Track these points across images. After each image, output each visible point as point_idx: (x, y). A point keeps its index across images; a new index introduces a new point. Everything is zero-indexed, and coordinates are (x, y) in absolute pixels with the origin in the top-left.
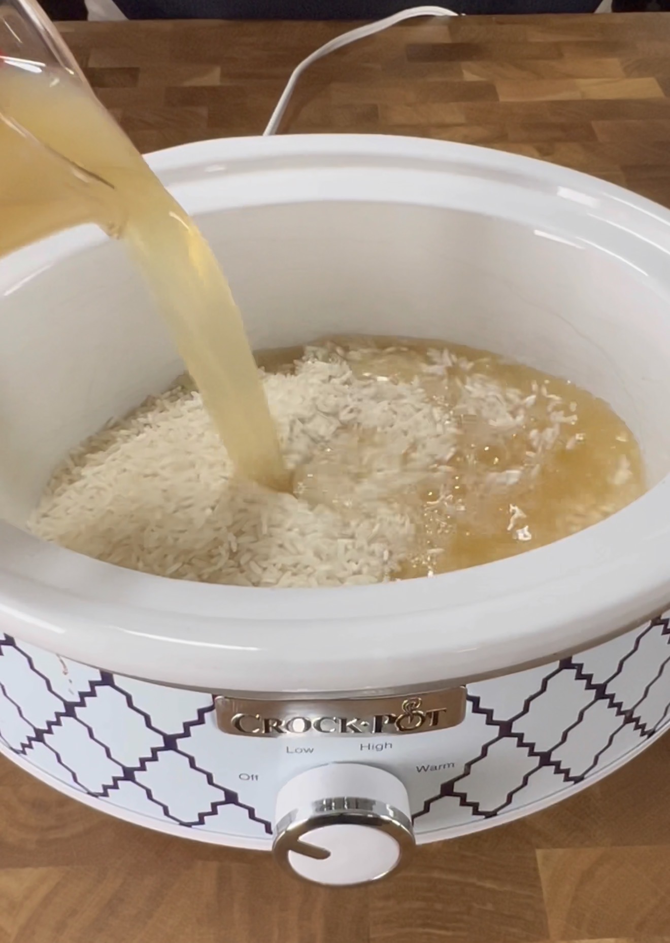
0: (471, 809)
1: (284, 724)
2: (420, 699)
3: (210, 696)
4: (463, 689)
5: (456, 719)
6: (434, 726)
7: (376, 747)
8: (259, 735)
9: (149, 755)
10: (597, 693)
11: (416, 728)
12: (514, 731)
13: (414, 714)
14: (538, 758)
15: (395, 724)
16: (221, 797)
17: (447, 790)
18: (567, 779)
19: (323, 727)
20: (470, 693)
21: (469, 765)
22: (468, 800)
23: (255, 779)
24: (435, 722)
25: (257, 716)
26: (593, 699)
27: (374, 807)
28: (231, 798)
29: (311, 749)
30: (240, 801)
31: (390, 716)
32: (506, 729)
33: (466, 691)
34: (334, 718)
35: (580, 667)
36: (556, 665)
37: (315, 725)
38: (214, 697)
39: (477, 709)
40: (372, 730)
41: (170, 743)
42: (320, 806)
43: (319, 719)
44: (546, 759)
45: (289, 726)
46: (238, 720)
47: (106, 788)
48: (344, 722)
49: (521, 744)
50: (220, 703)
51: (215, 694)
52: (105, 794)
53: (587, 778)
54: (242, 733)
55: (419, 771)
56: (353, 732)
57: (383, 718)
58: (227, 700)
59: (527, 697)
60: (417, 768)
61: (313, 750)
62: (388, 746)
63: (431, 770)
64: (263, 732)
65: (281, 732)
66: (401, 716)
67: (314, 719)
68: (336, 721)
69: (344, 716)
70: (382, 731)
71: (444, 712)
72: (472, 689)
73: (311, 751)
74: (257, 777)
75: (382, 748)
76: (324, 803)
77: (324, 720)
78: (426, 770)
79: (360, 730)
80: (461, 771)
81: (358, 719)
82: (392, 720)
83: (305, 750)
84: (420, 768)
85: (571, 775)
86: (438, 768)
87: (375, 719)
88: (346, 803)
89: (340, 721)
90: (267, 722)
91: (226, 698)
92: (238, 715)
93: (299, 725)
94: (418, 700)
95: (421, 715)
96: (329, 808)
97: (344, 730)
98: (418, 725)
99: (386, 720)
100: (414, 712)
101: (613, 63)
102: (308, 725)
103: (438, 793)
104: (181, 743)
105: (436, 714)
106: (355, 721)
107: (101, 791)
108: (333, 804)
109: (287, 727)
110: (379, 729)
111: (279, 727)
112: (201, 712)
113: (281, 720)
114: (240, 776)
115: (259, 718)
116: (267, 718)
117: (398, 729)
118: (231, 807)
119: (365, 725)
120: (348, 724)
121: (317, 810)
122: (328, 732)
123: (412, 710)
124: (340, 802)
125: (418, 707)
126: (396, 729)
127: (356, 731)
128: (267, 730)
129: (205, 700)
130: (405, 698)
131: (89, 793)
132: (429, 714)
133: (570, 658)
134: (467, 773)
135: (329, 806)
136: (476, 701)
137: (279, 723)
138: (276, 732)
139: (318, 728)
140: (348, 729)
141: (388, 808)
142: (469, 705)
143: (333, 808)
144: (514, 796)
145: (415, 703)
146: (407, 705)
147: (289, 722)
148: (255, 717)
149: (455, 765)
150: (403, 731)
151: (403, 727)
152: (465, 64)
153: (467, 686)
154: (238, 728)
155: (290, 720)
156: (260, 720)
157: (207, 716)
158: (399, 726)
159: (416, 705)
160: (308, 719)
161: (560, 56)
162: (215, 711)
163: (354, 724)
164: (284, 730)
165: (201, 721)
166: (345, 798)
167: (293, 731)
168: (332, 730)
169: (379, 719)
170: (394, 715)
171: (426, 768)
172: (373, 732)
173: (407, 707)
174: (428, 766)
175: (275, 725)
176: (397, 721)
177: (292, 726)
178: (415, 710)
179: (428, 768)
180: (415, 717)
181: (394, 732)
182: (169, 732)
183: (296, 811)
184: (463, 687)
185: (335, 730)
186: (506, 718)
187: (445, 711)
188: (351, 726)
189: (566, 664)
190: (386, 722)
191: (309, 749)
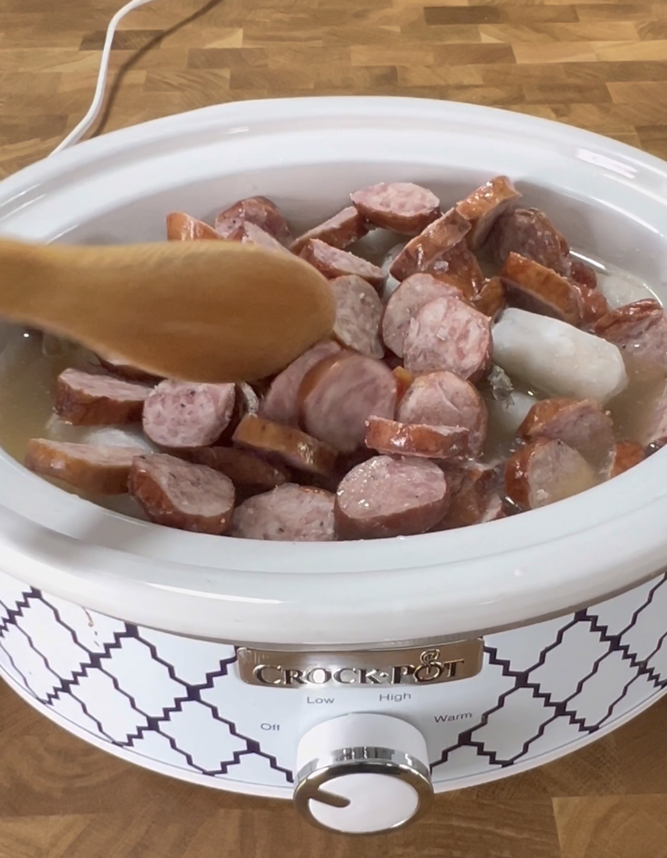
0: (488, 758)
1: (304, 674)
2: (438, 650)
3: (232, 648)
4: (479, 641)
5: (473, 670)
6: (453, 678)
7: (395, 698)
8: (280, 686)
9: (173, 705)
10: (612, 644)
11: (434, 679)
12: (530, 681)
13: (432, 665)
14: (554, 708)
15: (414, 675)
16: (243, 746)
17: (465, 739)
18: (582, 728)
19: (343, 678)
20: (486, 645)
21: (486, 716)
22: (485, 749)
23: (276, 728)
24: (453, 674)
25: (279, 667)
26: (607, 650)
27: (392, 755)
28: (253, 747)
29: (331, 700)
30: (262, 750)
31: (409, 668)
32: (522, 680)
33: (483, 642)
34: (354, 669)
35: (595, 619)
36: (571, 617)
37: (336, 677)
38: (236, 648)
39: (493, 661)
40: (391, 680)
41: (193, 693)
42: (340, 755)
43: (339, 670)
44: (561, 709)
45: (310, 677)
46: (259, 671)
47: (130, 737)
48: (364, 673)
49: (537, 695)
50: (241, 654)
51: (237, 645)
52: (130, 744)
53: (602, 727)
54: (264, 684)
55: (437, 721)
56: (372, 682)
57: (402, 670)
58: (249, 651)
59: (543, 649)
60: (435, 717)
61: (333, 700)
62: (407, 697)
63: (449, 720)
64: (285, 683)
65: (301, 682)
66: (420, 667)
67: (334, 669)
68: (355, 672)
69: (363, 668)
70: (401, 682)
71: (461, 663)
72: (489, 641)
73: (332, 702)
74: (278, 726)
75: (401, 699)
76: (345, 751)
77: (345, 671)
78: (444, 720)
79: (379, 681)
80: (479, 721)
81: (378, 670)
82: (411, 671)
83: (325, 700)
84: (438, 718)
85: (586, 725)
86: (455, 718)
87: (394, 669)
88: (365, 751)
89: (360, 672)
90: (288, 673)
91: (248, 649)
92: (260, 667)
93: (319, 676)
94: (435, 651)
95: (439, 666)
96: (348, 757)
97: (363, 680)
98: (436, 676)
99: (404, 670)
100: (432, 663)
101: (628, 25)
102: (328, 676)
103: (456, 743)
104: (204, 694)
105: (454, 665)
106: (374, 672)
107: (126, 741)
108: (353, 753)
109: (308, 678)
110: (398, 680)
111: (300, 678)
112: (224, 664)
113: (301, 671)
114: (262, 727)
115: (280, 670)
116: (288, 669)
117: (416, 680)
118: (253, 756)
119: (385, 676)
120: (368, 675)
121: (337, 760)
122: (348, 683)
123: (430, 662)
124: (360, 751)
125: (436, 658)
126: (414, 680)
127: (376, 682)
128: (288, 681)
129: (228, 652)
130: (423, 649)
131: (114, 743)
132: (447, 665)
133: (586, 610)
134: (484, 722)
135: (349, 756)
136: (493, 652)
137: (300, 674)
138: (296, 683)
139: (338, 679)
140: (368, 680)
141: (406, 756)
142: (486, 656)
143: (353, 757)
144: (530, 745)
145: (433, 654)
146: (426, 655)
147: (310, 673)
148: (276, 668)
149: (472, 716)
150: (422, 682)
151: (421, 678)
152: (481, 26)
153: (484, 637)
154: (260, 679)
155: (310, 671)
156: (282, 671)
157: (229, 667)
158: (417, 676)
159: (434, 657)
160: (327, 670)
161: (576, 19)
162: (237, 661)
163: (374, 675)
164: (306, 681)
165: (223, 672)
166: (365, 748)
167: (314, 682)
168: (352, 681)
169: (398, 670)
170: (412, 666)
171: (444, 718)
172: (392, 682)
173: (426, 658)
174: (446, 716)
175: (296, 676)
176: (416, 671)
177: (313, 675)
178: (432, 661)
179: (445, 719)
180: (433, 668)
181: (412, 682)
182: (193, 683)
183: (316, 761)
184: (480, 639)
185: (355, 680)
186: (523, 670)
187: (463, 662)
188: (370, 677)
189: (581, 616)
190: (405, 673)
191: (329, 700)
